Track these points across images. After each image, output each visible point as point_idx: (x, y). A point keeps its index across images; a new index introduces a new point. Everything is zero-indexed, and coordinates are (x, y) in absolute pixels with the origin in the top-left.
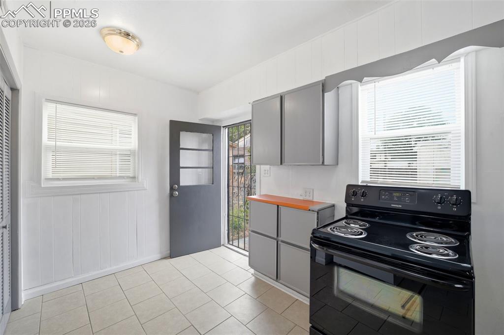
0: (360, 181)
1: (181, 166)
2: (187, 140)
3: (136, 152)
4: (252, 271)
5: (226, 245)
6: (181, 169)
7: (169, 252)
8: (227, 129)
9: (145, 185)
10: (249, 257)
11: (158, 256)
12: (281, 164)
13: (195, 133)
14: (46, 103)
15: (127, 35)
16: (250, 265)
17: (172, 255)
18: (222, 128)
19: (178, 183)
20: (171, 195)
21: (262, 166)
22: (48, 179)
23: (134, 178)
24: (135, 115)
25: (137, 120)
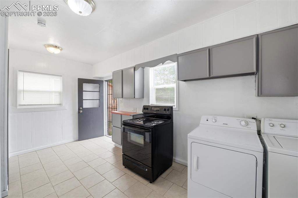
0: (150, 104)
1: (84, 99)
2: (86, 87)
3: (62, 93)
4: (114, 143)
5: (107, 135)
6: (83, 101)
7: (78, 138)
8: (107, 82)
9: (66, 108)
10: (112, 138)
11: (73, 140)
12: (122, 98)
13: (91, 84)
14: (19, 72)
15: (56, 47)
16: (113, 141)
17: (79, 140)
18: (104, 81)
19: (82, 107)
20: (79, 112)
21: (119, 99)
22: (20, 105)
23: (60, 104)
24: (61, 76)
25: (62, 78)
